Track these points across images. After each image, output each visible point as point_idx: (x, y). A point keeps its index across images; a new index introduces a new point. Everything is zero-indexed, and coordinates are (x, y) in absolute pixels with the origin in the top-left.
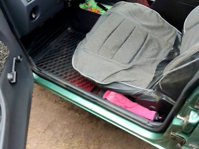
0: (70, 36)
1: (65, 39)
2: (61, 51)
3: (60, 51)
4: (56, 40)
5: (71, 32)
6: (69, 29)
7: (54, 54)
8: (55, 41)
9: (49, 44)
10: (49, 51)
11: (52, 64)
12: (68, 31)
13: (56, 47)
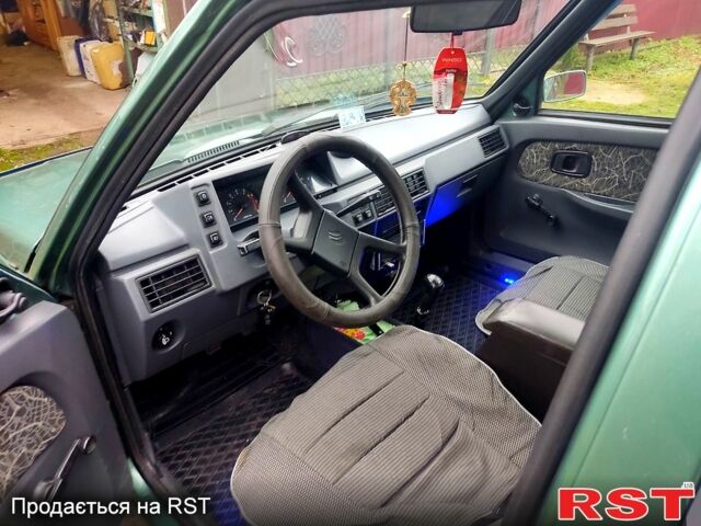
0: (283, 386)
1: (266, 391)
2: (246, 424)
3: (243, 421)
4: (246, 389)
5: (288, 376)
6: (287, 366)
7: (226, 429)
8: (241, 393)
9: (222, 400)
10: (219, 417)
11: (207, 457)
12: (282, 371)
13: (238, 408)
